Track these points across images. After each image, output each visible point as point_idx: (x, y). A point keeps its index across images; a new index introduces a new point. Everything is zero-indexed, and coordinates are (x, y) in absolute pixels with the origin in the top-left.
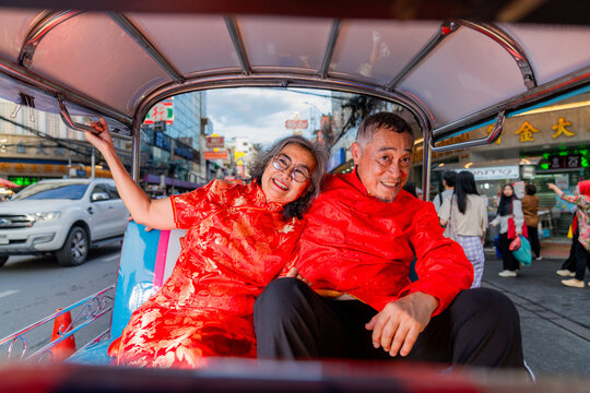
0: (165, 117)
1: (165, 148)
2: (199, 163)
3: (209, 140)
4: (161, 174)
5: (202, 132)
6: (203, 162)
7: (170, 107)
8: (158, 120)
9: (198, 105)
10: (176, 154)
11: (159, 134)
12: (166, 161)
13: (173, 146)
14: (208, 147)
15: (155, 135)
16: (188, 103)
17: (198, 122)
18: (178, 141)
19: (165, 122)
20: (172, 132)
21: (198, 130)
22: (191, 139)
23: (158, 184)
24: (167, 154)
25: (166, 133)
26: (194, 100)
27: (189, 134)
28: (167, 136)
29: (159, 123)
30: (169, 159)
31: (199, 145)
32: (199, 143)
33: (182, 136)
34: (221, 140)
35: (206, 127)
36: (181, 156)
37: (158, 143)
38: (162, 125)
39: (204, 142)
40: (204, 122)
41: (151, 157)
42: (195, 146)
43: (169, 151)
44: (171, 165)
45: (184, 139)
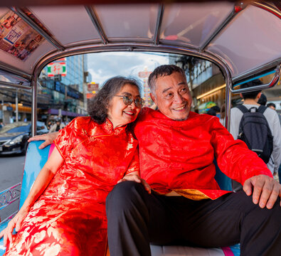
0: (61, 72)
1: (61, 92)
2: (83, 101)
3: (89, 86)
4: (59, 108)
5: (85, 81)
6: (86, 100)
7: (64, 65)
8: (57, 74)
9: (82, 63)
10: (68, 95)
11: (58, 83)
12: (62, 100)
13: (66, 90)
14: (89, 90)
15: (55, 83)
16: (75, 63)
17: (82, 74)
18: (69, 87)
19: (61, 75)
20: (66, 82)
21: (82, 80)
22: (78, 86)
23: (57, 115)
24: (62, 96)
25: (62, 82)
26: (79, 60)
27: (77, 82)
28: (62, 84)
29: (57, 76)
30: (64, 99)
31: (83, 89)
32: (82, 88)
33: (72, 84)
34: (97, 85)
35: (87, 77)
36: (71, 96)
37: (56, 88)
38: (59, 77)
39: (86, 87)
40: (86, 74)
41: (53, 97)
42: (80, 90)
43: (64, 93)
44: (65, 103)
45: (74, 85)
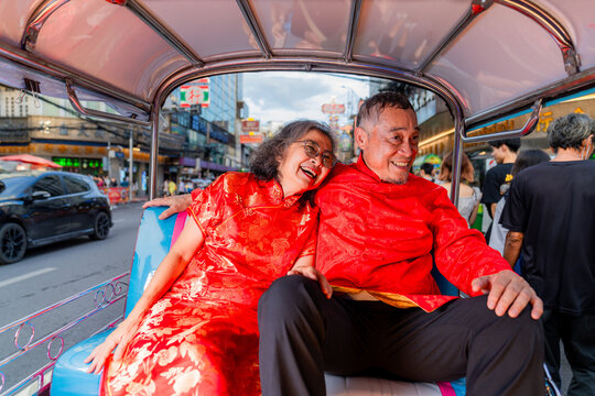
0: (201, 100)
1: (201, 131)
2: (234, 147)
3: (245, 124)
4: (196, 157)
5: (238, 116)
6: (239, 146)
7: (206, 90)
8: (194, 103)
9: (234, 88)
10: (211, 137)
11: (195, 117)
12: (202, 144)
13: (209, 129)
14: (244, 131)
15: (191, 118)
16: (224, 87)
17: (234, 106)
18: (214, 125)
19: (200, 106)
20: (208, 116)
21: (234, 114)
22: (226, 123)
23: (194, 167)
24: (203, 137)
25: (202, 116)
26: (230, 83)
27: (225, 117)
28: (202, 119)
29: (195, 106)
30: (205, 142)
31: (234, 129)
32: (234, 127)
33: (218, 119)
34: (257, 124)
35: (242, 110)
36: (216, 139)
37: (194, 126)
38: (197, 108)
39: (239, 126)
40: (240, 105)
41: (187, 140)
42: (231, 130)
43: (204, 134)
44: (207, 148)
45: (221, 122)
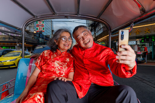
1: (42, 38)
7: (44, 27)
8: (40, 30)
9: (51, 26)
10: (45, 39)
11: (41, 34)
12: (43, 41)
13: (45, 37)
16: (48, 26)
17: (51, 31)
18: (46, 36)
19: (42, 31)
21: (51, 33)
22: (49, 36)
27: (49, 34)
28: (43, 35)
30: (44, 41)
32: (51, 37)
33: (47, 35)
36: (47, 40)
37: (40, 37)
38: (41, 32)
40: (53, 31)
41: (39, 40)
